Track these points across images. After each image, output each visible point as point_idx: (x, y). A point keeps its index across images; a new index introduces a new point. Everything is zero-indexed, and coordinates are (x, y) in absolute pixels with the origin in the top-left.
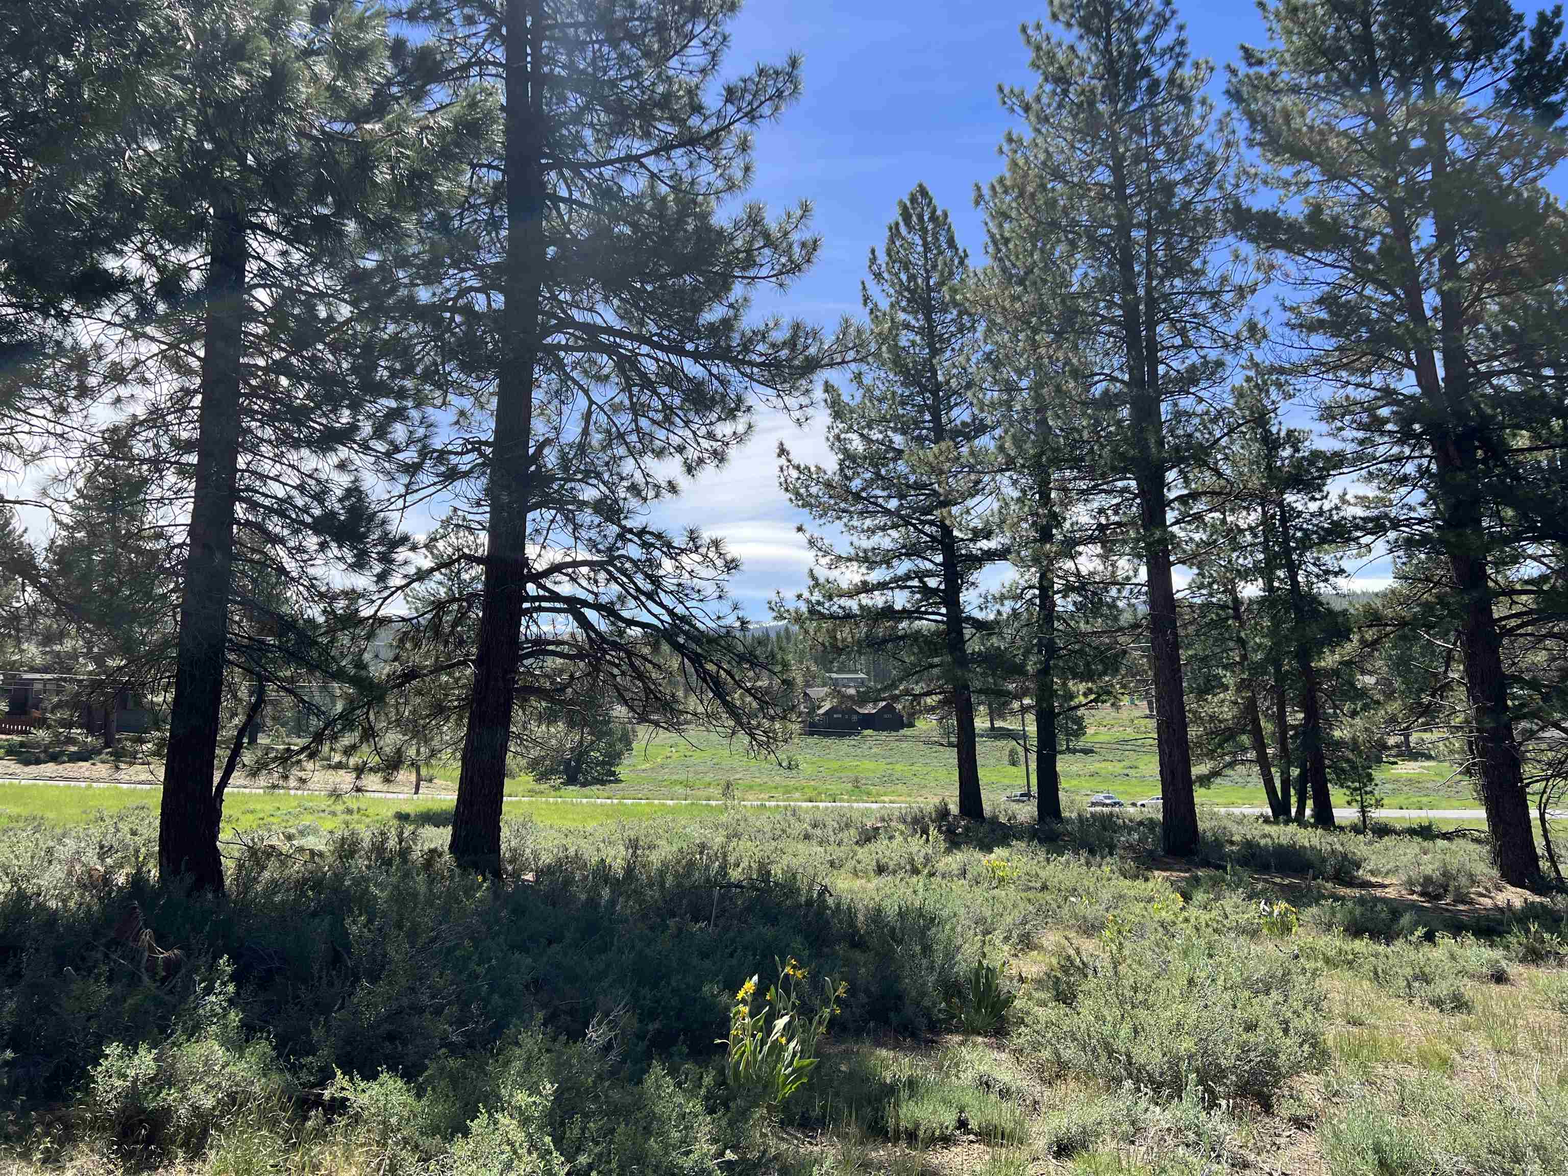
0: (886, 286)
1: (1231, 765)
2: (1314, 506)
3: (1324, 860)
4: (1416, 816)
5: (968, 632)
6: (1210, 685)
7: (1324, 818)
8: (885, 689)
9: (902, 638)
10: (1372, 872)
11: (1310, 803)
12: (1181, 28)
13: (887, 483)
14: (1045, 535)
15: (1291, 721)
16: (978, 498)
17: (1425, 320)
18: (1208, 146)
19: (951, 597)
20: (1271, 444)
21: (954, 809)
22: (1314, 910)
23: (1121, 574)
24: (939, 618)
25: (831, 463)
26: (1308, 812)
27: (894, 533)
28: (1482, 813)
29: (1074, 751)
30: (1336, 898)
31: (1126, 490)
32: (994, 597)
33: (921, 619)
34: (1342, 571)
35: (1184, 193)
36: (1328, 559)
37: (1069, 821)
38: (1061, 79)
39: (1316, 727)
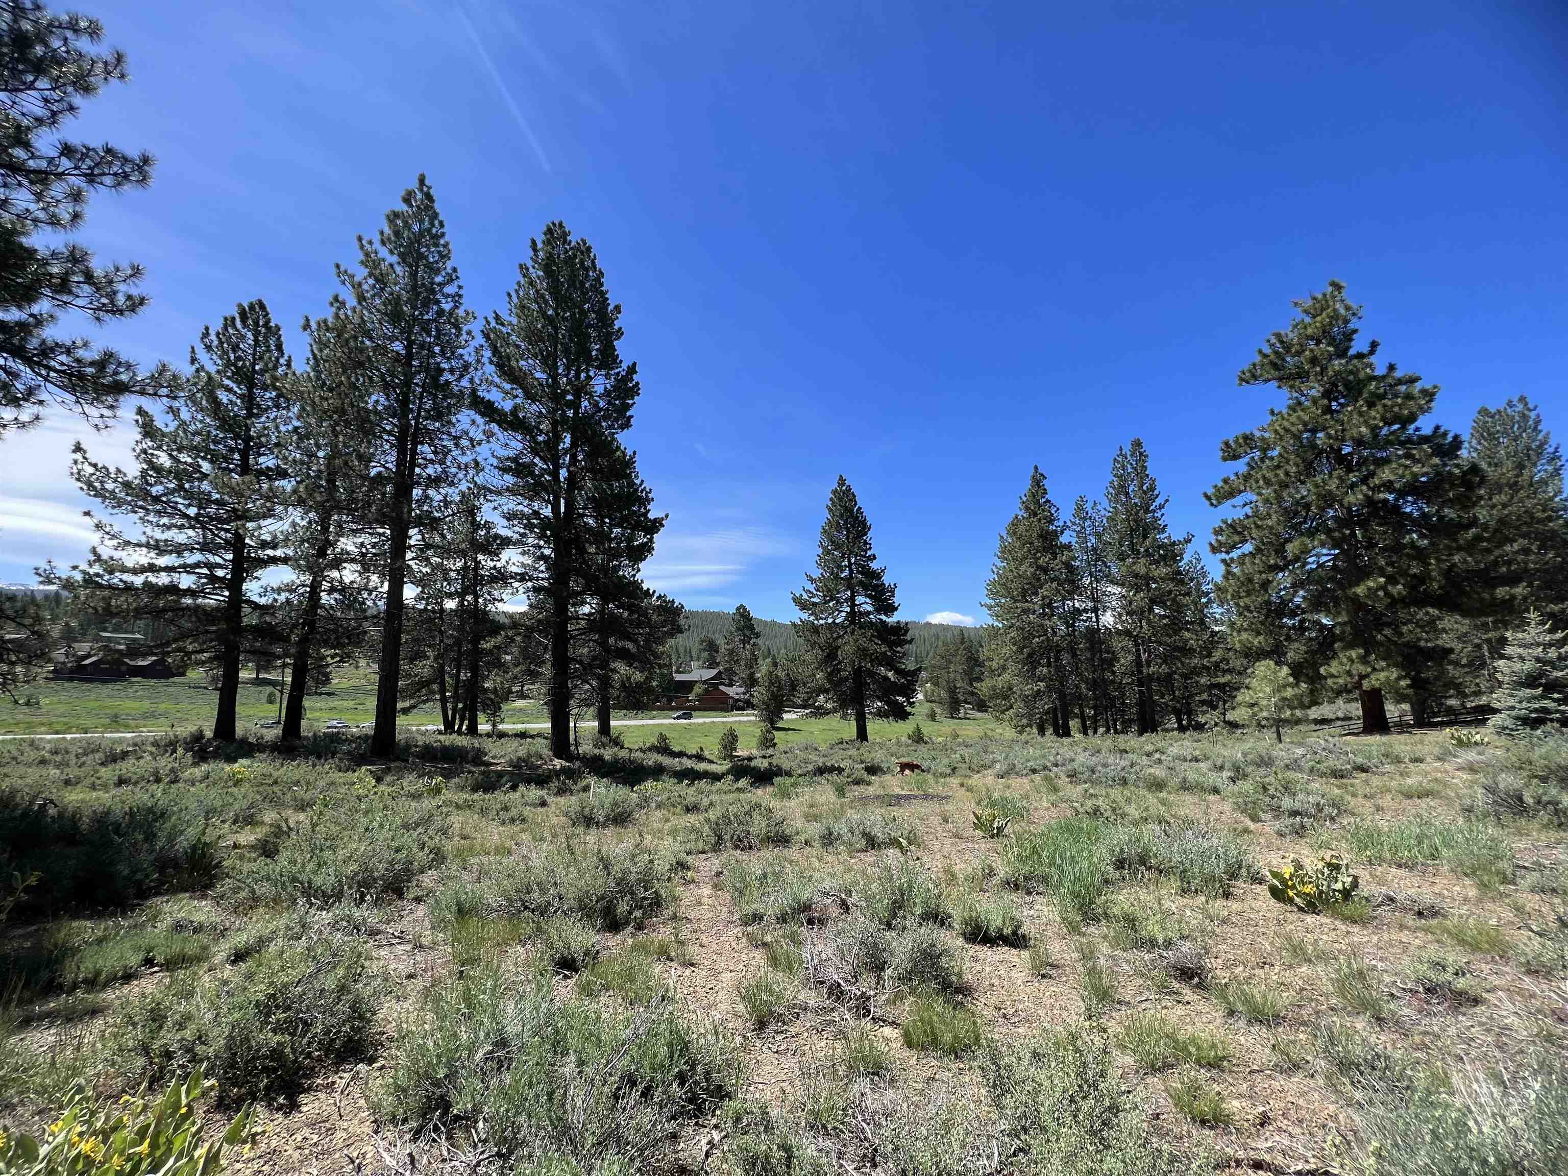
0: (214, 357)
1: (424, 702)
2: (492, 564)
3: (468, 753)
4: (520, 727)
5: (246, 609)
6: (418, 656)
7: (473, 730)
8: (156, 647)
9: (183, 609)
10: (493, 758)
11: (466, 722)
12: (460, 287)
13: (189, 495)
14: (322, 553)
15: (463, 677)
16: (270, 521)
17: (560, 482)
18: (466, 357)
19: (235, 584)
20: (476, 526)
21: (209, 734)
22: (456, 780)
23: (371, 585)
24: (222, 598)
25: (133, 469)
26: (464, 727)
27: (191, 533)
28: (549, 725)
29: (321, 694)
30: (469, 772)
31: (383, 534)
32: (272, 589)
33: (204, 597)
34: (502, 600)
35: (447, 376)
36: (496, 594)
37: (307, 738)
38: (381, 280)
39: (476, 682)
